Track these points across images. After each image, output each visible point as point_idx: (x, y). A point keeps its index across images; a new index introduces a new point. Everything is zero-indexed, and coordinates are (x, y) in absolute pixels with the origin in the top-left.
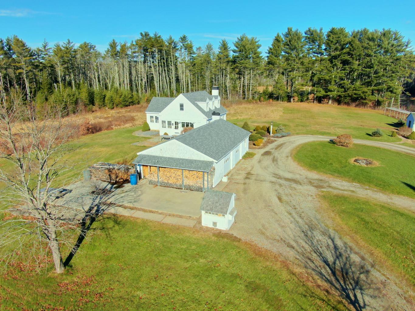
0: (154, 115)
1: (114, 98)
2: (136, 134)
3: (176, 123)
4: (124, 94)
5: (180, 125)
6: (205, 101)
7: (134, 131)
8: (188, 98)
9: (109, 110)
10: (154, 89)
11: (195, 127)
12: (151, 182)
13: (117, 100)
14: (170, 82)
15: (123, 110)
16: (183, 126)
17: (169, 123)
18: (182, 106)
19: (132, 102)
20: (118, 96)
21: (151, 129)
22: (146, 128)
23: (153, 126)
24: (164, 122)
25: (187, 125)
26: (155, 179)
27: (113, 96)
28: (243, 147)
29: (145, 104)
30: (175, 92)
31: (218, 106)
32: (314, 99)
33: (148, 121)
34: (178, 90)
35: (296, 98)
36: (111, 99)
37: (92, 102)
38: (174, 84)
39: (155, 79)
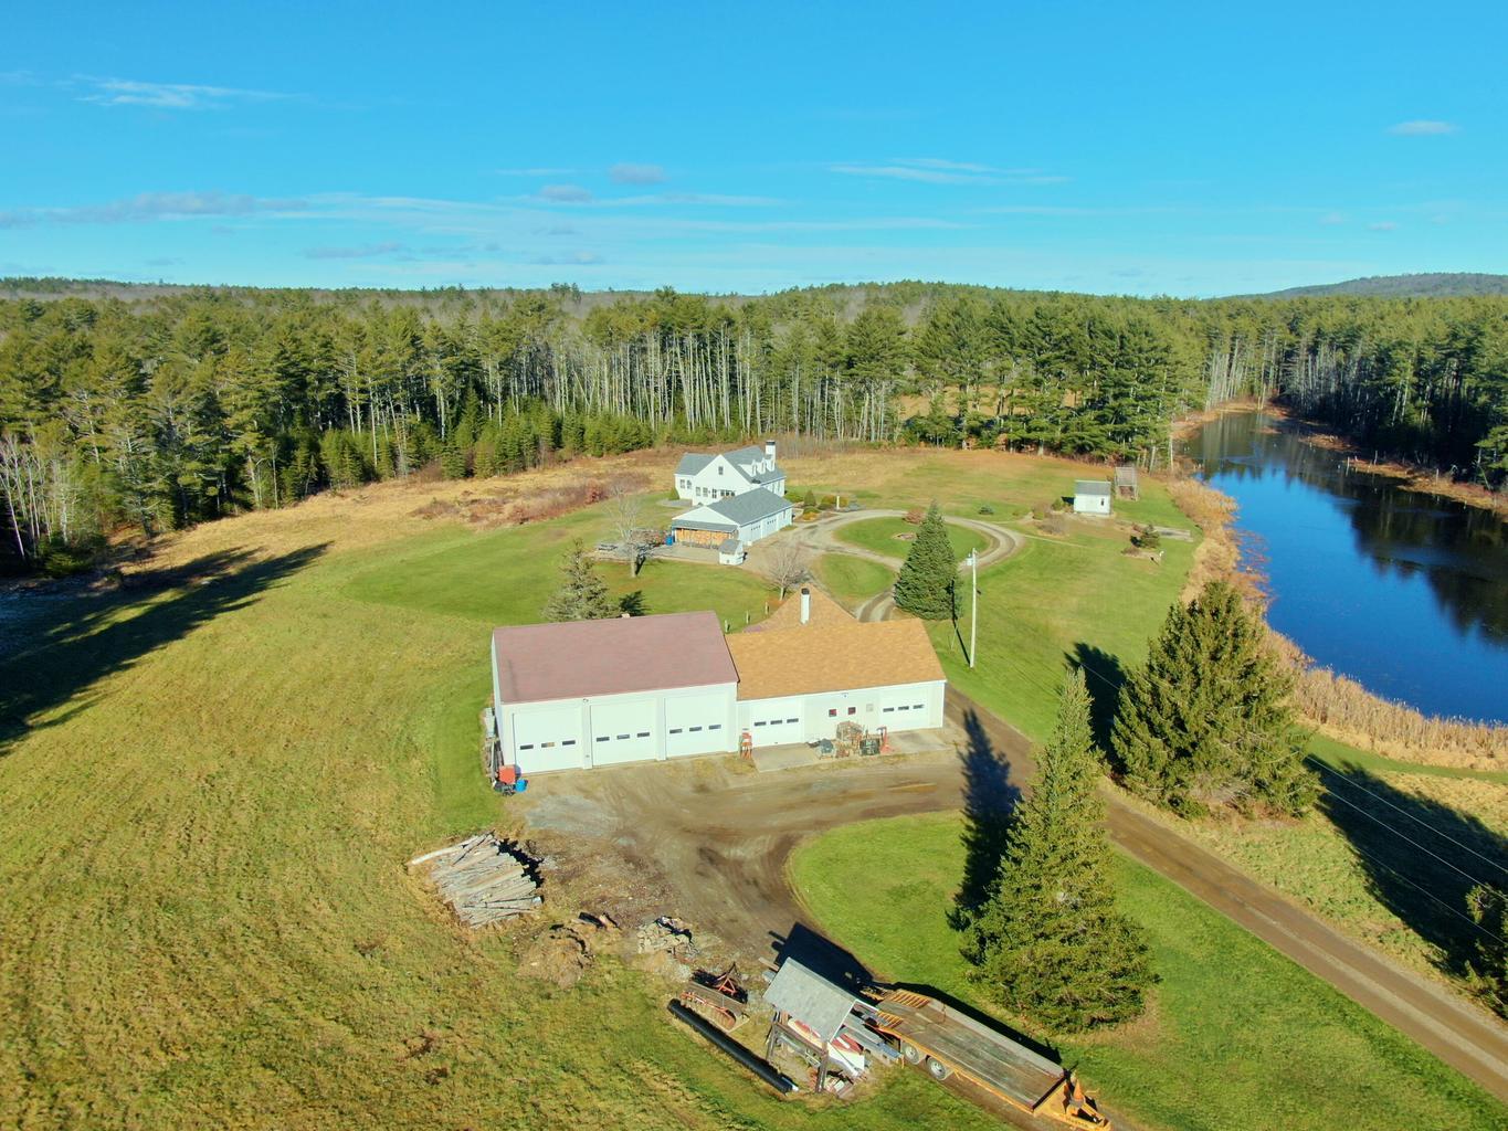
0: (686, 478)
1: (603, 435)
2: (661, 503)
3: (715, 491)
4: (622, 427)
5: (718, 493)
6: (750, 464)
7: (657, 499)
8: (729, 461)
9: (594, 458)
10: (682, 409)
11: (736, 494)
12: (684, 544)
13: (610, 439)
14: (718, 397)
15: (623, 460)
16: (722, 494)
17: (705, 490)
18: (721, 469)
19: (638, 443)
20: (611, 432)
21: (681, 497)
22: (674, 496)
23: (684, 494)
24: (698, 488)
25: (728, 494)
26: (687, 540)
27: (602, 430)
28: (782, 519)
29: (664, 449)
30: (727, 419)
31: (771, 469)
32: (1008, 444)
33: (678, 487)
34: (733, 415)
35: (973, 442)
36: (598, 437)
37: (557, 442)
38: (725, 402)
39: (685, 391)
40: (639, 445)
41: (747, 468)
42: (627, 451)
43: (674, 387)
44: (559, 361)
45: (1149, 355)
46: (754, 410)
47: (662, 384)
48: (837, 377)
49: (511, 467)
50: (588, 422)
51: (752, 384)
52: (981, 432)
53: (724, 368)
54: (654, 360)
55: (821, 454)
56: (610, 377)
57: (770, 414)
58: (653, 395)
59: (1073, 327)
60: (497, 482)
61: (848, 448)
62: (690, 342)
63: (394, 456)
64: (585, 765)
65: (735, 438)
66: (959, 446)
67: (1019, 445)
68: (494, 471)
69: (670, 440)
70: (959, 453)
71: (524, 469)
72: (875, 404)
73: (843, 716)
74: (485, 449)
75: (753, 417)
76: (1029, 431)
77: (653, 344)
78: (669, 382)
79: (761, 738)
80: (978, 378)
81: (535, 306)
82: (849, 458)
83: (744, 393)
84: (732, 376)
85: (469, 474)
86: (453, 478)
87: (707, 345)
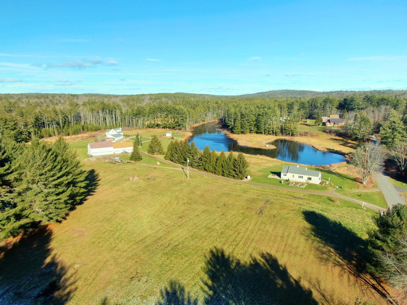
4: (95, 127)
8: (114, 130)
9: (91, 132)
10: (106, 123)
11: (115, 134)
16: (113, 134)
17: (110, 134)
20: (93, 127)
26: (108, 140)
28: (122, 137)
29: (103, 130)
30: (115, 125)
31: (121, 131)
32: (162, 128)
33: (106, 134)
34: (116, 124)
35: (157, 127)
36: (91, 129)
37: (83, 130)
38: (114, 122)
39: (107, 120)
40: (99, 130)
41: (116, 131)
42: (97, 131)
43: (105, 119)
44: (82, 115)
45: (182, 113)
46: (119, 123)
47: (102, 119)
48: (134, 117)
49: (76, 134)
50: (89, 126)
51: (119, 118)
52: (158, 125)
53: (114, 116)
54: (101, 115)
55: (131, 130)
56: (92, 118)
57: (123, 124)
58: (101, 121)
59: (171, 109)
60: (74, 136)
61: (136, 129)
62: (107, 111)
63: (54, 133)
64: (99, 155)
65: (116, 128)
66: (155, 128)
67: (164, 127)
68: (73, 134)
69: (104, 129)
70: (155, 129)
71: (78, 134)
72: (140, 122)
73: (124, 150)
74: (70, 131)
75: (119, 125)
76: (165, 125)
77: (100, 112)
78: (104, 119)
79: (116, 153)
80: (157, 117)
81: (76, 105)
82: (135, 130)
83: (118, 120)
84: (115, 117)
85: (69, 135)
86: (66, 136)
87: (111, 112)
